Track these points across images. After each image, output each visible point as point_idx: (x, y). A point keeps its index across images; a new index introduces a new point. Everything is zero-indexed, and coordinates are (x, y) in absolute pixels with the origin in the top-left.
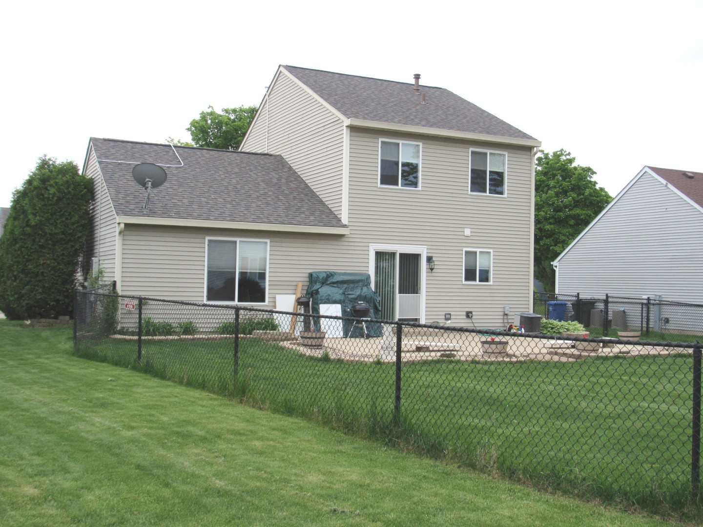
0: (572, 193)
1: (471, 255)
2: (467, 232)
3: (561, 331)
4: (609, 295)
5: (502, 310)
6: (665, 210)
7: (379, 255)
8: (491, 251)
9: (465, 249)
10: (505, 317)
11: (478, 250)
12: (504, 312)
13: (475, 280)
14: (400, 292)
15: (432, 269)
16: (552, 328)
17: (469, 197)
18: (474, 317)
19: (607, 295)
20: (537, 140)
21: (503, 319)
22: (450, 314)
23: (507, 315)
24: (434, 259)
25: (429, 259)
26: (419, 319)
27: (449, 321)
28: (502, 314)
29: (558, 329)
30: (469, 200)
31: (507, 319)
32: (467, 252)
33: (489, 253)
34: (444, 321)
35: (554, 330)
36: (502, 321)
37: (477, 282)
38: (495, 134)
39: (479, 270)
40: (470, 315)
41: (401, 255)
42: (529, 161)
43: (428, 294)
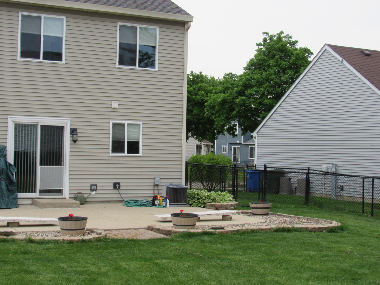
0: (289, 71)
1: (118, 127)
2: (115, 104)
3: (206, 201)
4: (267, 165)
5: (152, 181)
6: (340, 85)
7: (18, 127)
8: (141, 123)
9: (112, 122)
10: (156, 188)
11: (126, 123)
12: (155, 183)
13: (123, 151)
14: (41, 164)
15: (75, 141)
16: (198, 199)
17: (117, 70)
18: (121, 188)
19: (265, 166)
20: (190, 15)
21: (154, 189)
22: (96, 185)
23: (157, 185)
24: (78, 131)
25: (73, 131)
26: (63, 190)
27: (94, 192)
28: (153, 184)
29: (204, 199)
30: (117, 73)
31: (158, 189)
32: (114, 125)
33: (139, 125)
34: (89, 192)
35: (199, 201)
36: (152, 192)
37: (126, 154)
38: (146, 9)
39: (128, 142)
40: (117, 186)
41: (42, 127)
42: (182, 35)
43: (72, 165)
